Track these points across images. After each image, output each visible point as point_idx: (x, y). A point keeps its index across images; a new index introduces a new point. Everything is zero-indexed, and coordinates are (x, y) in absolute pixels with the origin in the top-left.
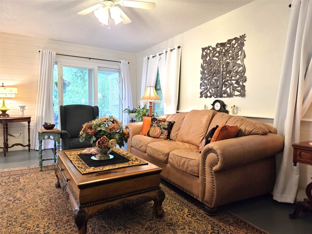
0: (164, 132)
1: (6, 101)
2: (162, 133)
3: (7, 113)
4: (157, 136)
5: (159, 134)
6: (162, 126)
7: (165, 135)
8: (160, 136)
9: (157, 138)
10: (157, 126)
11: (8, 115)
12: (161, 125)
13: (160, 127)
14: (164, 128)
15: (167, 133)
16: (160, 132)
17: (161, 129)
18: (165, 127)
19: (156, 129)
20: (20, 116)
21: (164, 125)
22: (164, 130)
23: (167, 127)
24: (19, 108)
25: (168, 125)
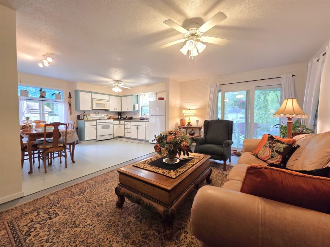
0: (276, 157)
1: (190, 117)
2: (272, 157)
3: (191, 124)
4: (265, 159)
5: (267, 157)
6: (274, 149)
7: (276, 160)
8: (269, 160)
9: (265, 161)
10: (268, 147)
11: (192, 125)
12: (274, 147)
13: (272, 149)
14: (277, 151)
15: (280, 159)
16: (269, 155)
17: (272, 152)
18: (279, 150)
19: (266, 150)
20: (196, 126)
21: (279, 147)
22: (276, 154)
23: (282, 150)
24: (196, 121)
25: (284, 149)
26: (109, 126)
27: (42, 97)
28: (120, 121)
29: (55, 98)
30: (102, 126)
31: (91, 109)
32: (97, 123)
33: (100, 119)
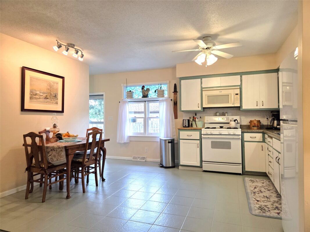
26: (230, 143)
27: (145, 96)
28: (264, 133)
29: (157, 96)
30: (212, 142)
31: (200, 109)
32: (201, 134)
33: (221, 127)
